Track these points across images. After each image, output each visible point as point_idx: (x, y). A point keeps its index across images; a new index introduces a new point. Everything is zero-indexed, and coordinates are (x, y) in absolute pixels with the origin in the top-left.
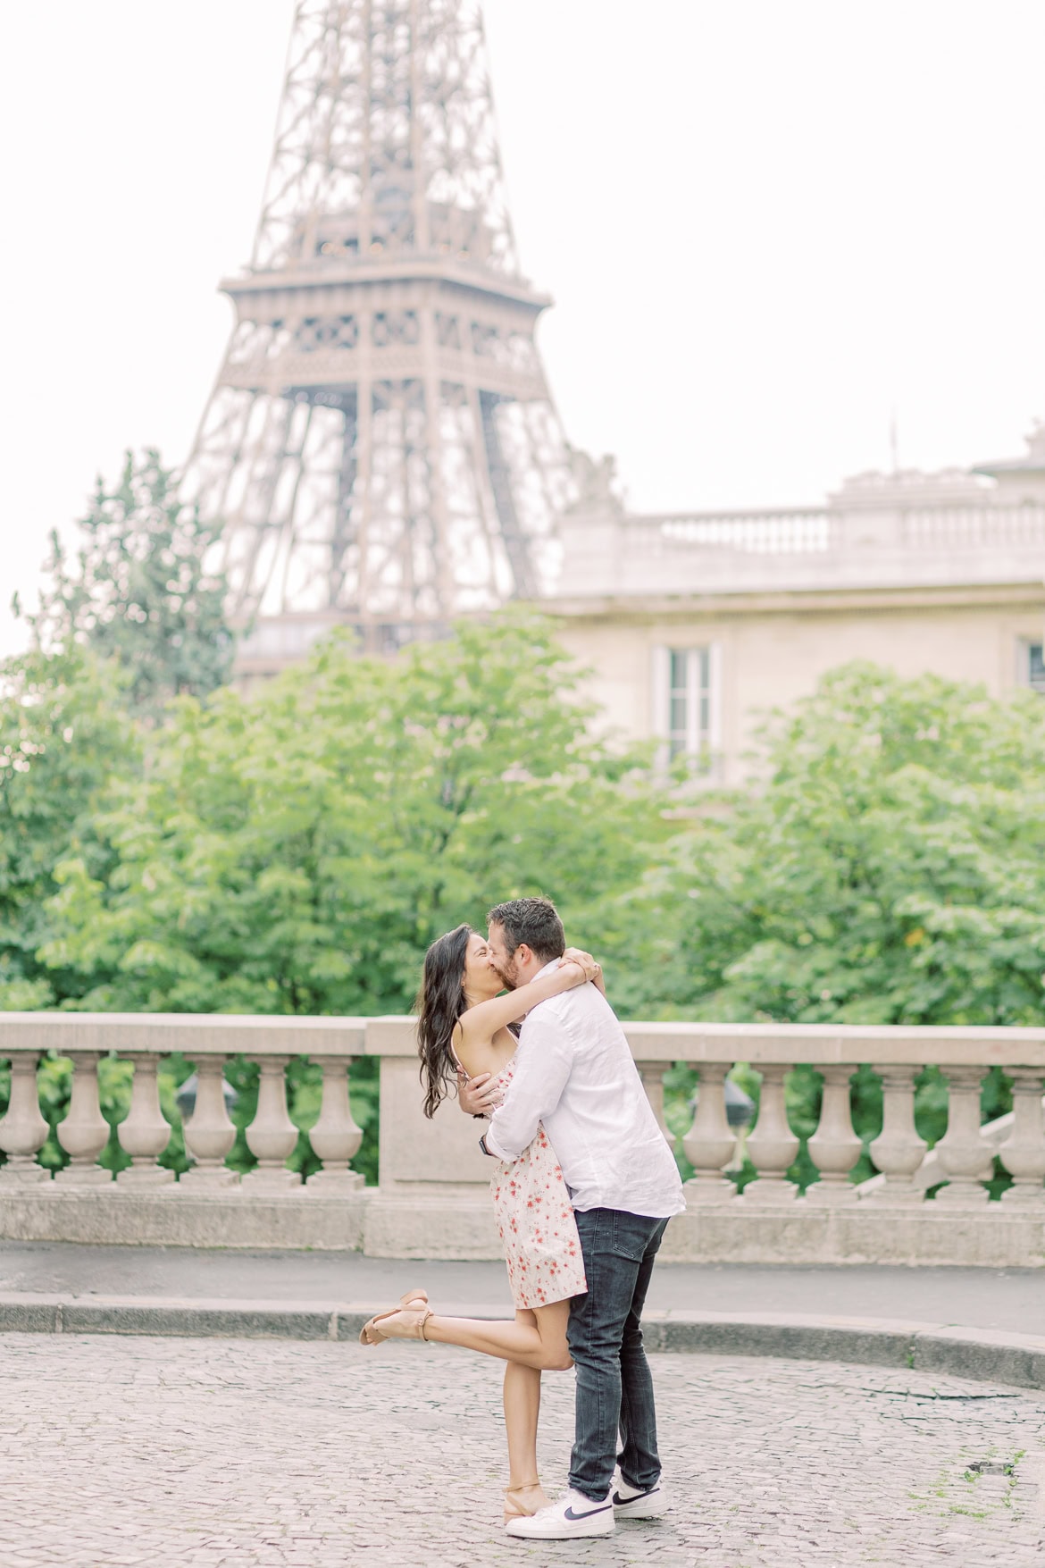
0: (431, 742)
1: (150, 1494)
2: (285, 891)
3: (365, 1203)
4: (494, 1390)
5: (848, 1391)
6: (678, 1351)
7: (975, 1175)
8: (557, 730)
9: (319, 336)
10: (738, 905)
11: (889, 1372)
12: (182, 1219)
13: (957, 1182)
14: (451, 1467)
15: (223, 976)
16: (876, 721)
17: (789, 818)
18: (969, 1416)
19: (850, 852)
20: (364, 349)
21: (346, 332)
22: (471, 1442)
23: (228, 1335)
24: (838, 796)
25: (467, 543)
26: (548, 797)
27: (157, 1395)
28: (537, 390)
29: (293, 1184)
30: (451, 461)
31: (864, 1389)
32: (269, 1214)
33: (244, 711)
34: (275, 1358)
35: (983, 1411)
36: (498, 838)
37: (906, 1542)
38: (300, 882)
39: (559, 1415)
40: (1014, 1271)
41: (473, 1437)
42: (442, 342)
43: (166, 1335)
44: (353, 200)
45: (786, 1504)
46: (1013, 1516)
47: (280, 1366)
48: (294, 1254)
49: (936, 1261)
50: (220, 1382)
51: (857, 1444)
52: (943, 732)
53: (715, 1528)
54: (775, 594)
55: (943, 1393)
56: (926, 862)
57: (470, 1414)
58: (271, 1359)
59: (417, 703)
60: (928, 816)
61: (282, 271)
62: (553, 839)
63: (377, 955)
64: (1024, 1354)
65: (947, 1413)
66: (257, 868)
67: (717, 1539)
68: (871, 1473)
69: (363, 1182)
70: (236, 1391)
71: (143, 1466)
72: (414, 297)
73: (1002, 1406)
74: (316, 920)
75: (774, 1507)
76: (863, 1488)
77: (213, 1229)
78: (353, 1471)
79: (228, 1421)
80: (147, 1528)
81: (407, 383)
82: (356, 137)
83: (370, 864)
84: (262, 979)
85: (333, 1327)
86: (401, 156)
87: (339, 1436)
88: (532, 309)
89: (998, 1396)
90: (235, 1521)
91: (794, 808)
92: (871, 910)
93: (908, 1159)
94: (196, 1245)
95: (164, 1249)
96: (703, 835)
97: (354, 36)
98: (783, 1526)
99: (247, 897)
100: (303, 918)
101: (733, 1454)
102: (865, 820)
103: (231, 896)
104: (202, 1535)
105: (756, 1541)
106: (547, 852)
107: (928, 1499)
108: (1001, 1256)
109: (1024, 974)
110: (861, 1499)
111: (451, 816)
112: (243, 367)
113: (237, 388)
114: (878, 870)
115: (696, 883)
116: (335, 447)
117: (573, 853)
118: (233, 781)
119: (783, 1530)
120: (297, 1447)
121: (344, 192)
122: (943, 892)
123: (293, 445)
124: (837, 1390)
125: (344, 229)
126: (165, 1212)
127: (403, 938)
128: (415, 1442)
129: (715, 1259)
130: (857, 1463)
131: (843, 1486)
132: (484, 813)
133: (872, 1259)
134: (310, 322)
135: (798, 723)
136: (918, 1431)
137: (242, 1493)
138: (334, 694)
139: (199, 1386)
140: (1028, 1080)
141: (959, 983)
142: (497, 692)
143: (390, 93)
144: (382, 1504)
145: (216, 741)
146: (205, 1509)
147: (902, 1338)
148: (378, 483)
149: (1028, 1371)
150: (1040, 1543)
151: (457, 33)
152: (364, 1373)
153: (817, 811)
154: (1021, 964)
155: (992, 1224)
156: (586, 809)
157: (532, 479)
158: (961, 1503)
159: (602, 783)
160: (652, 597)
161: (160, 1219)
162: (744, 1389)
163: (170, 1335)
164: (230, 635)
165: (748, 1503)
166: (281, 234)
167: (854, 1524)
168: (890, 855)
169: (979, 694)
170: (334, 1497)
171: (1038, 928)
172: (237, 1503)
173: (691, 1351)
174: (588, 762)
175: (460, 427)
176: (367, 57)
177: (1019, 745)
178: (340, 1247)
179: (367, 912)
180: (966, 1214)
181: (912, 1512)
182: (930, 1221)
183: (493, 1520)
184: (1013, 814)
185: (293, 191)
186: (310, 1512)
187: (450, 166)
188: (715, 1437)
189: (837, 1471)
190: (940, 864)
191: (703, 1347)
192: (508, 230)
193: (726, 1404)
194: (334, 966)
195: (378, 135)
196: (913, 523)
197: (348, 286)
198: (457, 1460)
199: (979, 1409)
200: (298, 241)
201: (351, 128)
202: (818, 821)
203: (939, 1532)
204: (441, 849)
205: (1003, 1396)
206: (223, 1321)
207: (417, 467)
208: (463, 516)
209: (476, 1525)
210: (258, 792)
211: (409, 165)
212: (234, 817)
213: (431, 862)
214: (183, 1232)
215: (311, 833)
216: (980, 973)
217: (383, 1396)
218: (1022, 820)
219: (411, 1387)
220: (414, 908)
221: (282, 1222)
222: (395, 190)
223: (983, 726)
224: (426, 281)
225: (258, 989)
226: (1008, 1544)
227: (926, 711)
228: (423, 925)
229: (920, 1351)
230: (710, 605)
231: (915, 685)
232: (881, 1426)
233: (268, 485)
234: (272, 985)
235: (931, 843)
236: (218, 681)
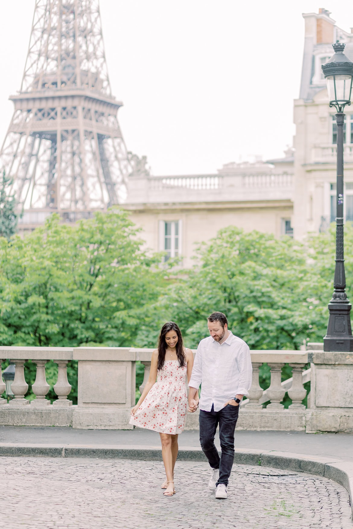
0: (87, 253)
1: (7, 511)
2: (37, 304)
3: (73, 410)
4: (120, 474)
5: (240, 473)
6: (181, 460)
7: (280, 400)
8: (129, 249)
9: (43, 115)
10: (191, 308)
11: (253, 467)
12: (10, 416)
13: (273, 402)
14: (109, 501)
15: (15, 332)
16: (237, 246)
17: (208, 279)
18: (281, 482)
19: (228, 290)
20: (59, 119)
21: (52, 114)
22: (114, 492)
23: (27, 456)
24: (225, 272)
25: (94, 185)
26: (126, 272)
27: (5, 477)
28: (118, 134)
29: (48, 404)
30: (88, 157)
31: (245, 473)
32: (40, 414)
33: (22, 242)
34: (44, 464)
35: (285, 480)
36: (109, 285)
37: (265, 525)
38: (42, 300)
39: (143, 483)
40: (293, 432)
41: (115, 491)
42: (85, 117)
43: (6, 456)
44: (55, 69)
45: (223, 513)
46: (300, 516)
47: (46, 466)
48: (48, 428)
49: (267, 429)
50: (26, 472)
51: (244, 492)
52: (259, 251)
53: (200, 521)
54: (200, 203)
55: (271, 474)
56: (254, 294)
57: (113, 482)
58: (43, 464)
59: (82, 240)
60: (255, 278)
61: (31, 92)
62: (128, 286)
63: (68, 325)
64: (298, 460)
65: (273, 481)
66: (27, 296)
67: (201, 525)
68: (250, 502)
69: (72, 403)
70: (32, 475)
71: (4, 501)
72: (76, 102)
73: (291, 478)
74: (47, 313)
75: (220, 514)
76: (248, 507)
77: (20, 419)
78: (75, 502)
79: (31, 486)
80: (7, 523)
81: (73, 131)
82: (56, 48)
83: (67, 294)
84: (29, 333)
85: (63, 453)
86: (72, 54)
87: (69, 490)
88: (117, 106)
89: (290, 475)
90: (37, 521)
91: (210, 275)
92: (235, 310)
93: (257, 395)
94: (15, 425)
95: (4, 426)
96: (178, 285)
97: (55, 14)
98: (223, 520)
99: (23, 306)
100: (43, 312)
101: (203, 496)
102: (234, 280)
103: (18, 305)
104: (26, 525)
105: (215, 526)
106: (126, 290)
107: (271, 510)
108: (288, 427)
109: (286, 331)
110: (248, 511)
111: (93, 278)
112: (18, 125)
113: (15, 133)
114: (238, 296)
115: (177, 301)
116: (49, 152)
117: (135, 290)
118: (19, 266)
119: (223, 521)
120: (55, 494)
121: (52, 66)
122: (260, 304)
123: (34, 152)
124: (236, 473)
125: (52, 79)
126: (4, 413)
127: (77, 319)
128: (95, 492)
129: (192, 429)
130: (245, 498)
131: (242, 506)
132: (104, 277)
133: (245, 428)
134: (40, 110)
135: (211, 247)
136: (264, 487)
137: (38, 511)
138: (53, 237)
139: (19, 473)
140: (298, 368)
141: (265, 334)
142: (109, 236)
143: (68, 33)
144: (87, 514)
145: (14, 252)
146: (26, 516)
147: (257, 455)
148: (63, 165)
149: (300, 466)
150: (310, 525)
151: (90, 13)
152: (75, 468)
153: (218, 277)
154: (286, 328)
155: (286, 416)
156: (139, 276)
157: (116, 164)
158: (282, 512)
159: (144, 267)
160: (159, 204)
161: (2, 416)
162: (204, 473)
163: (7, 456)
164: (15, 217)
165: (211, 512)
166: (30, 80)
167: (247, 519)
168: (242, 291)
169: (271, 238)
170: (70, 512)
171: (292, 316)
172: (37, 514)
173: (185, 460)
174: (139, 260)
175: (91, 146)
176: (60, 20)
177: (285, 254)
178: (64, 425)
179: (64, 311)
180: (277, 413)
181: (266, 515)
182: (264, 416)
183: (125, 519)
184: (283, 278)
185: (35, 66)
186: (63, 517)
187: (88, 58)
188: (196, 490)
189: (239, 501)
190: (259, 294)
191: (189, 459)
192: (108, 80)
193: (199, 478)
194: (54, 329)
195: (63, 47)
196: (247, 180)
197: (53, 98)
198: (110, 498)
199: (284, 479)
200: (36, 82)
201: (55, 44)
202: (218, 280)
203: (276, 522)
204: (90, 290)
205: (291, 475)
206: (25, 451)
207: (77, 160)
208: (92, 176)
209: (119, 521)
210: (28, 270)
211: (74, 57)
212: (19, 278)
213: (87, 294)
214: (10, 420)
215: (45, 284)
216: (272, 332)
217: (83, 476)
218: (286, 280)
219: (91, 473)
220: (81, 309)
221: (44, 417)
222: (69, 66)
223: (273, 248)
224: (80, 96)
225: (27, 337)
226: (299, 526)
227: (254, 243)
228: (83, 315)
229: (263, 460)
230: (178, 207)
231: (250, 234)
232: (252, 486)
233: (26, 165)
234: (32, 335)
235: (256, 287)
236: (12, 232)
